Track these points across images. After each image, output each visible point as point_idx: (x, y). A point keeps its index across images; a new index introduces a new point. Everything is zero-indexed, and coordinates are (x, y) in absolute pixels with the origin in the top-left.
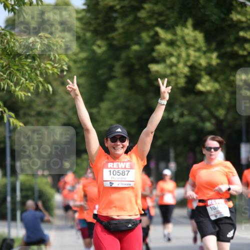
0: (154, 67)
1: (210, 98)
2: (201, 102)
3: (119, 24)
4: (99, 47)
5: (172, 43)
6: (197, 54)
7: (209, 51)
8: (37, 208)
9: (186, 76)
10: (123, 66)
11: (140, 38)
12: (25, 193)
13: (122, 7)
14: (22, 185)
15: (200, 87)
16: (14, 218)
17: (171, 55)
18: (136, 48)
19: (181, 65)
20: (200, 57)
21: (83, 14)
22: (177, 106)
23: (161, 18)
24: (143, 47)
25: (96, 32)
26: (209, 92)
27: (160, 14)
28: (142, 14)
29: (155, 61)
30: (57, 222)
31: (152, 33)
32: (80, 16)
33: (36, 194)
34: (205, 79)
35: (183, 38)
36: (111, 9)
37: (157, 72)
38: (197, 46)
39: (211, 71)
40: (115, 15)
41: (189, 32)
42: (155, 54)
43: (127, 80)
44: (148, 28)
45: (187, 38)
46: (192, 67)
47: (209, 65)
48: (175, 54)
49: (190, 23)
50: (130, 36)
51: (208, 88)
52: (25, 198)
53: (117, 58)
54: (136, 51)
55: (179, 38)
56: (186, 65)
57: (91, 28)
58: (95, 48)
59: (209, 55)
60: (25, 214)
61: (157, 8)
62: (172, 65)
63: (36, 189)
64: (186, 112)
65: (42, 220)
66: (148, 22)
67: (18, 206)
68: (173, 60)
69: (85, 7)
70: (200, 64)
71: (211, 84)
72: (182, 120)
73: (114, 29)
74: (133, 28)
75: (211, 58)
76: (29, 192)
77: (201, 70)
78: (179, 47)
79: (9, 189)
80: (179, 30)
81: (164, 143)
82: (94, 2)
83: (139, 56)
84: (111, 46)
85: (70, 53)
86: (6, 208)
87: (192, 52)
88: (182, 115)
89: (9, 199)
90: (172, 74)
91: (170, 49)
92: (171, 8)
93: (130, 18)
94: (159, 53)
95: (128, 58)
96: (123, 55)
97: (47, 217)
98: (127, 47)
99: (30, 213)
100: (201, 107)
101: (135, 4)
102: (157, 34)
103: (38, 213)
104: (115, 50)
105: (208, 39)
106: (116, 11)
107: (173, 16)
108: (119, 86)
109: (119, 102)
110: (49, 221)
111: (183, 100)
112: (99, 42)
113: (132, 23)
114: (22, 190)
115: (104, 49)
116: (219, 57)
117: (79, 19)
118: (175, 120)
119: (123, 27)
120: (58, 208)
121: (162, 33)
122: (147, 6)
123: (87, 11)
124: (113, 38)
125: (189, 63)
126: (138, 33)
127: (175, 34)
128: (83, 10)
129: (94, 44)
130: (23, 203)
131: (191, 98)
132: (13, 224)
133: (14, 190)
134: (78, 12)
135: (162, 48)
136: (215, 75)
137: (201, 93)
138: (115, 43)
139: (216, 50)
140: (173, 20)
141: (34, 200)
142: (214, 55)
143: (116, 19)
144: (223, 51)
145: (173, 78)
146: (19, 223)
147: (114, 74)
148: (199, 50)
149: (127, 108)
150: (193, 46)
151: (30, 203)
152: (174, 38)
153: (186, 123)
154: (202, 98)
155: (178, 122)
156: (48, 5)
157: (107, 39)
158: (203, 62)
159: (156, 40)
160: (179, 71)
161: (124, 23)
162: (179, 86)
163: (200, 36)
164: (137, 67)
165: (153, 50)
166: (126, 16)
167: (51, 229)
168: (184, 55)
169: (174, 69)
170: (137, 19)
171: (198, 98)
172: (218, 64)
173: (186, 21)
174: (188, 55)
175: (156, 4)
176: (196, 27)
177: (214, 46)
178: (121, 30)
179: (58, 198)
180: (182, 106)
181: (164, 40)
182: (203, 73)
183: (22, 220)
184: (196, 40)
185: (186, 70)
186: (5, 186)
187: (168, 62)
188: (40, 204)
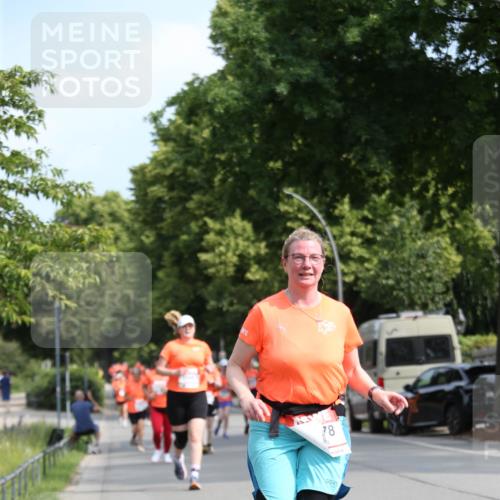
0: (203, 257)
1: (260, 286)
2: (251, 291)
3: (168, 215)
4: (148, 237)
5: (220, 233)
6: (246, 243)
7: (258, 240)
8: (86, 399)
9: (235, 265)
10: (173, 255)
11: (189, 228)
12: (74, 383)
13: (170, 198)
14: (71, 375)
15: (249, 276)
16: (64, 409)
17: (220, 244)
18: (184, 237)
19: (230, 254)
20: (248, 247)
21: (132, 205)
22: (226, 295)
23: (210, 209)
24: (192, 237)
25: (145, 222)
26: (257, 282)
27: (209, 205)
28: (191, 205)
29: (205, 250)
30: (106, 411)
31: (200, 223)
32: (129, 207)
33: (86, 385)
34: (254, 268)
35: (231, 228)
36: (160, 200)
37: (206, 261)
38: (246, 235)
39: (260, 260)
40: (163, 206)
41: (237, 222)
42: (204, 244)
43: (176, 269)
44: (196, 218)
45: (235, 228)
46: (241, 257)
47: (258, 254)
48: (224, 243)
49: (238, 213)
50: (179, 226)
51: (257, 277)
52: (74, 388)
53: (166, 248)
54: (185, 241)
55: (227, 227)
56: (234, 254)
57: (141, 219)
58: (143, 238)
59: (257, 244)
60: (74, 405)
61: (206, 199)
62: (221, 254)
63: (86, 380)
64: (235, 301)
65: (92, 410)
66: (197, 212)
67: (68, 396)
68: (222, 249)
69: (133, 198)
70: (249, 254)
71: (261, 273)
72: (231, 309)
73: (162, 220)
74: (182, 218)
75: (259, 248)
76: (78, 382)
77: (249, 259)
78: (228, 236)
79: (58, 379)
80: (227, 221)
81: (215, 332)
82: (142, 193)
83: (187, 245)
84: (159, 236)
85: (119, 243)
86: (55, 398)
87: (240, 241)
88: (231, 304)
89: (58, 389)
90: (221, 263)
91: (219, 238)
92: (220, 199)
93: (179, 208)
94: (208, 243)
95: (177, 247)
96: (172, 244)
97: (97, 407)
98: (176, 237)
99: (80, 403)
100: (250, 296)
101: (183, 194)
102: (205, 224)
103: (87, 403)
104: (163, 240)
105: (257, 228)
106: (164, 202)
107: (223, 207)
108: (168, 276)
109: (167, 290)
110: (98, 412)
111: (233, 289)
112: (147, 233)
113: (181, 213)
114: (71, 380)
115: (152, 239)
116: (267, 246)
117: (129, 211)
118: (225, 309)
119: (172, 217)
120: (109, 398)
121: (211, 223)
122: (196, 197)
123: (136, 202)
124: (162, 228)
125: (238, 253)
126: (187, 224)
127: (223, 224)
128: (133, 201)
129: (142, 234)
130: (72, 393)
131: (241, 287)
132: (63, 414)
133: (63, 380)
134: (127, 203)
135: (211, 237)
136: (264, 264)
137: (250, 282)
138: (164, 232)
139: (265, 239)
140: (222, 210)
141: (83, 390)
142: (263, 245)
143: (164, 209)
144: (271, 240)
145: (222, 267)
146: (69, 413)
147: (163, 263)
148: (247, 239)
149: (177, 297)
150: (241, 235)
151: (79, 393)
152: (223, 228)
153: (236, 312)
154: (252, 286)
155: (228, 311)
156: (98, 198)
157: (156, 229)
158: (252, 251)
159: (205, 230)
160: (227, 261)
161: (172, 214)
162: (229, 275)
163: (248, 226)
164: (186, 256)
165: (202, 240)
166: (175, 206)
167: (100, 419)
168: (233, 244)
169: (223, 258)
170: (185, 209)
171: (248, 287)
172: (267, 254)
173: (234, 211)
174: (237, 245)
175: (204, 195)
176: (244, 217)
177: (262, 235)
178: (169, 220)
179: (108, 388)
180: (231, 294)
181: (212, 229)
182: (252, 262)
183: (72, 410)
184: (244, 230)
185: (235, 259)
186: (54, 376)
187: (217, 251)
188: (89, 394)
